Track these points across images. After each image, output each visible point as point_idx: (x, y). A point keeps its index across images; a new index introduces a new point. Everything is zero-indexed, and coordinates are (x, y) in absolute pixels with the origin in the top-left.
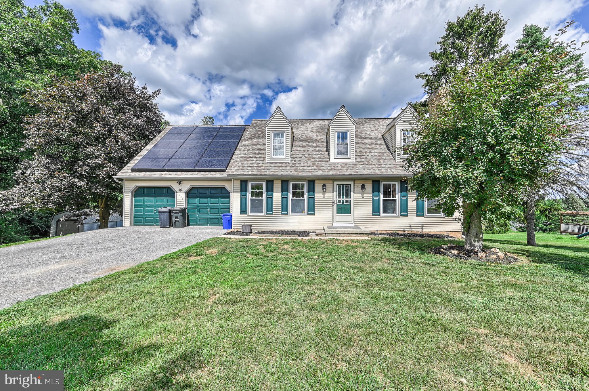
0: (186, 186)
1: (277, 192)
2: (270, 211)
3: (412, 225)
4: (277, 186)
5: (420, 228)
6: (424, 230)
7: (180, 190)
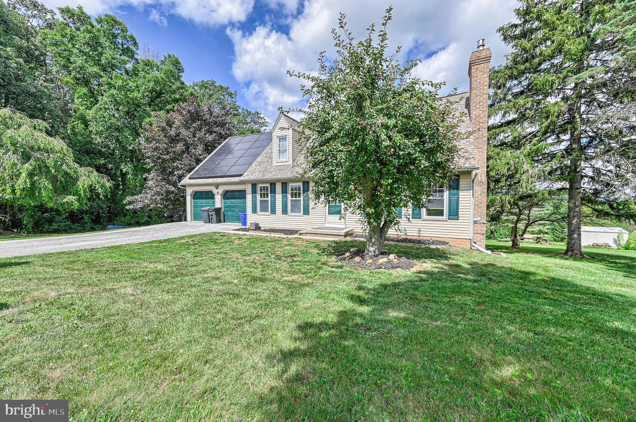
0: (221, 190)
1: (279, 194)
2: (273, 211)
3: (407, 229)
4: (279, 187)
5: (417, 232)
6: (421, 235)
7: (218, 193)
